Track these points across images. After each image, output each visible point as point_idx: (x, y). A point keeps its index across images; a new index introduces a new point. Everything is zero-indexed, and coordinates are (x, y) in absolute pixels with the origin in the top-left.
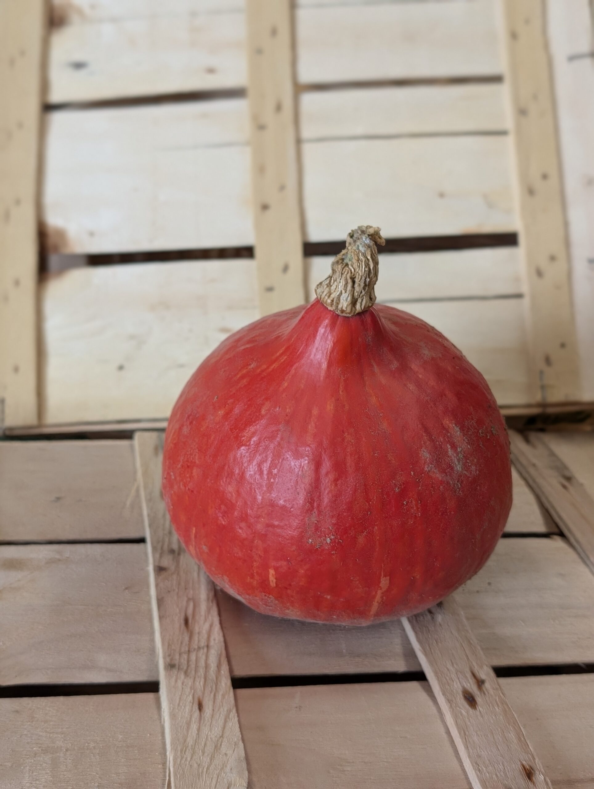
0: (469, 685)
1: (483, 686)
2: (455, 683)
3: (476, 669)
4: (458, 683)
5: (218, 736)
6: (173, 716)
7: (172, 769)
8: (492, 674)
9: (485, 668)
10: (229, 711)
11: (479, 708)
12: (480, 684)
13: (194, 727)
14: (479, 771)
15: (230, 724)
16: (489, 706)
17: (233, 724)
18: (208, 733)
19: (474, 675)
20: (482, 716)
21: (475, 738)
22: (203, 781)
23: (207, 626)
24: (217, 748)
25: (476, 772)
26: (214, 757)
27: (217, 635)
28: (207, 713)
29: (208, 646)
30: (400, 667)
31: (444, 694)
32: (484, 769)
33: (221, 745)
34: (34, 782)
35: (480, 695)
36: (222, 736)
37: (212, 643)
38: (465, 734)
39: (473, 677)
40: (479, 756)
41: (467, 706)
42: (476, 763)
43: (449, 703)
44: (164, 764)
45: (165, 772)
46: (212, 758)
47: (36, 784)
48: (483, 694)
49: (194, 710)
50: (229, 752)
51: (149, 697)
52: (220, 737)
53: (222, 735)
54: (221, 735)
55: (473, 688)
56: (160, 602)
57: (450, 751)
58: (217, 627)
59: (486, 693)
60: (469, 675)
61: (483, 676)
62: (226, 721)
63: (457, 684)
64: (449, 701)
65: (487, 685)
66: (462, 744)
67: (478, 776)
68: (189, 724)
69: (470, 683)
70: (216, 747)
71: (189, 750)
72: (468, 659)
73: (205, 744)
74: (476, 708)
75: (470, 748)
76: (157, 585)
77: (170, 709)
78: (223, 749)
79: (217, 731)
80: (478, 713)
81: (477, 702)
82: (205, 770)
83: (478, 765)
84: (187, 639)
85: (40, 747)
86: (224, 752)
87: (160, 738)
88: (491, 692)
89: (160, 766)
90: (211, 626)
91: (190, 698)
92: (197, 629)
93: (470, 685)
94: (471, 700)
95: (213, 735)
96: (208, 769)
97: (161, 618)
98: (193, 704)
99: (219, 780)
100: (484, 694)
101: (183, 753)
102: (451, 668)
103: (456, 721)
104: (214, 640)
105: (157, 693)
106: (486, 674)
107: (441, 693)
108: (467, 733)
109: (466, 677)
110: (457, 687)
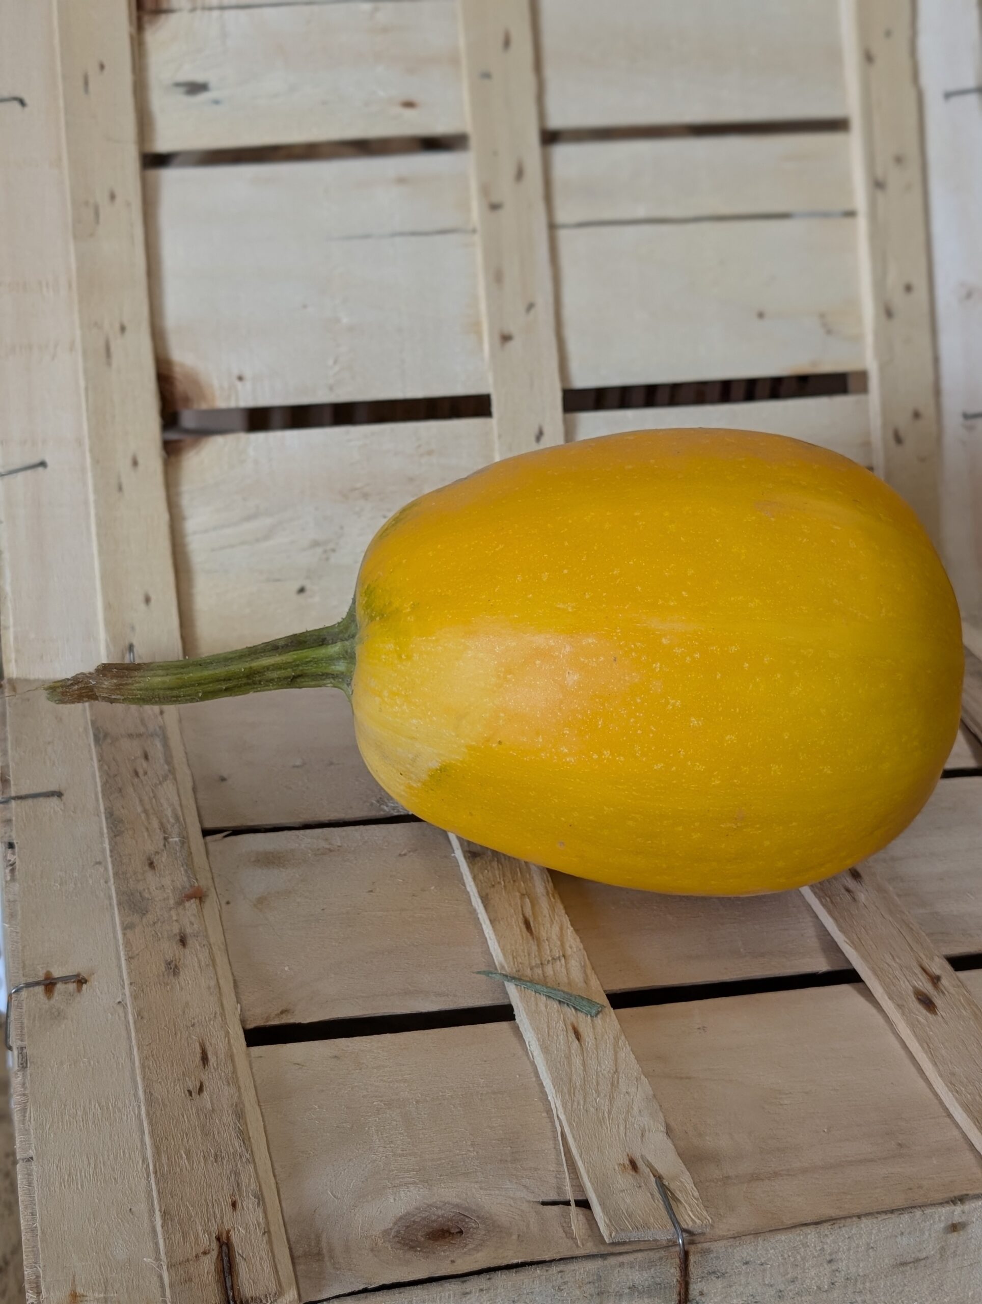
0: (921, 984)
1: (939, 983)
2: (902, 982)
3: (926, 963)
4: (907, 983)
5: (612, 1071)
6: (545, 1049)
7: (562, 1117)
8: (948, 967)
9: (937, 959)
10: (616, 1039)
11: (940, 1012)
12: (936, 981)
13: (577, 1061)
14: (957, 1092)
15: (622, 1055)
16: (953, 1008)
17: (626, 1054)
18: (597, 1069)
19: (924, 970)
20: (947, 1024)
21: (943, 1052)
22: (607, 1128)
23: (556, 929)
24: (614, 1085)
25: (953, 1094)
26: (613, 1098)
27: (572, 941)
28: (588, 1043)
29: (564, 956)
30: (821, 965)
31: (891, 998)
32: (963, 1089)
33: (618, 1082)
34: (389, 1146)
35: (937, 995)
36: (616, 1071)
37: (569, 952)
38: (929, 1047)
39: (925, 975)
40: (953, 1074)
41: (924, 1011)
42: (951, 1083)
43: (900, 1008)
44: (549, 1111)
45: (553, 1122)
46: (612, 1099)
47: (390, 1147)
48: (941, 994)
49: (570, 1039)
50: (632, 1090)
51: (504, 1025)
52: (615, 1073)
53: (616, 1069)
54: (614, 1070)
55: (927, 987)
56: (485, 900)
57: (913, 1070)
58: (570, 931)
59: (946, 993)
60: (918, 970)
61: (936, 971)
62: (616, 1053)
63: (904, 982)
64: (900, 1007)
65: (945, 982)
66: (927, 1060)
67: (956, 1099)
68: (568, 1057)
69: (921, 981)
70: (612, 1084)
71: (579, 1091)
72: (911, 948)
73: (598, 1084)
74: (937, 1014)
75: (938, 1064)
76: (474, 878)
77: (539, 1040)
78: (623, 1087)
79: (607, 1065)
80: (940, 1019)
81: (936, 1004)
82: (606, 1115)
83: (955, 1086)
84: (534, 948)
85: (381, 1101)
86: (624, 1090)
87: (534, 1079)
88: (952, 990)
89: (544, 1114)
90: (561, 929)
91: (561, 1024)
92: (544, 935)
93: (923, 984)
94: (928, 1003)
95: (604, 1070)
96: (609, 1113)
97: (492, 922)
98: (567, 1032)
99: (628, 1126)
100: (943, 993)
101: (573, 1095)
102: (893, 963)
103: (914, 1032)
104: (571, 947)
105: (512, 1022)
106: (939, 967)
107: (886, 998)
108: (931, 1046)
109: (915, 974)
110: (906, 988)
